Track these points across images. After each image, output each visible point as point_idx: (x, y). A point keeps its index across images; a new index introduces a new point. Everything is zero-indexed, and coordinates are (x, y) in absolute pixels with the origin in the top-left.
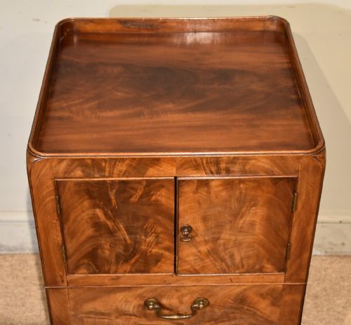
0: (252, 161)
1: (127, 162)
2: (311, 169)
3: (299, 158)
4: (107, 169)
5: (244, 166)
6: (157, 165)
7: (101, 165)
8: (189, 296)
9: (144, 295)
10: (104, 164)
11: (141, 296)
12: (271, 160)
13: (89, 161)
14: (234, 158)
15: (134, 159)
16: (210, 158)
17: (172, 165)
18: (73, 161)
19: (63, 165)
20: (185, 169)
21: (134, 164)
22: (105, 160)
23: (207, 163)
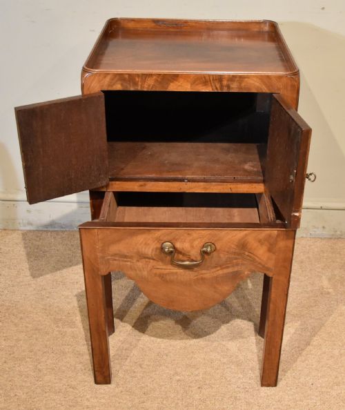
0: (246, 79)
1: (154, 77)
2: (289, 88)
3: (280, 77)
4: (140, 83)
5: (240, 84)
6: (176, 80)
7: (135, 79)
8: (199, 240)
9: (161, 238)
10: (137, 79)
11: (158, 239)
12: (260, 79)
13: (127, 76)
14: (233, 76)
15: (160, 75)
16: (216, 75)
17: (188, 81)
18: (116, 75)
19: (108, 79)
20: (197, 85)
21: (159, 80)
22: (138, 75)
23: (213, 80)
